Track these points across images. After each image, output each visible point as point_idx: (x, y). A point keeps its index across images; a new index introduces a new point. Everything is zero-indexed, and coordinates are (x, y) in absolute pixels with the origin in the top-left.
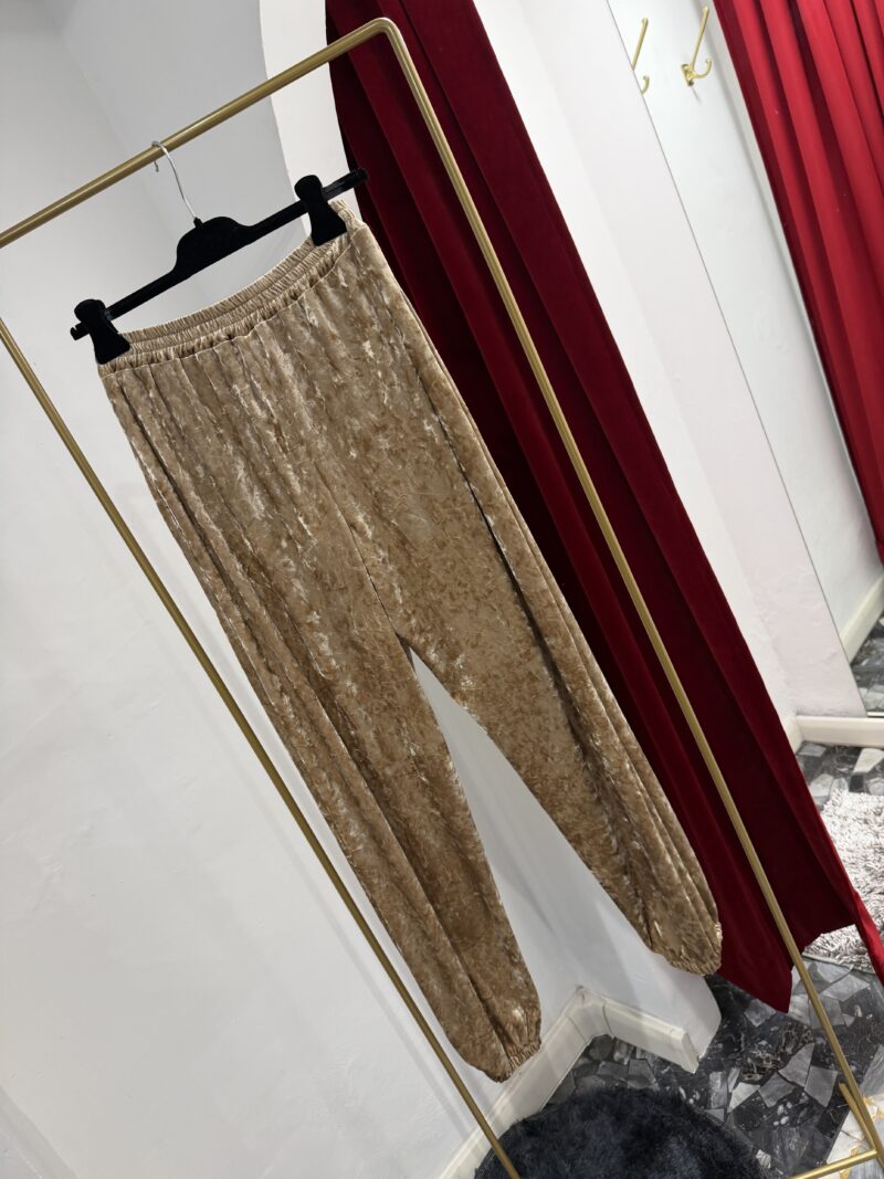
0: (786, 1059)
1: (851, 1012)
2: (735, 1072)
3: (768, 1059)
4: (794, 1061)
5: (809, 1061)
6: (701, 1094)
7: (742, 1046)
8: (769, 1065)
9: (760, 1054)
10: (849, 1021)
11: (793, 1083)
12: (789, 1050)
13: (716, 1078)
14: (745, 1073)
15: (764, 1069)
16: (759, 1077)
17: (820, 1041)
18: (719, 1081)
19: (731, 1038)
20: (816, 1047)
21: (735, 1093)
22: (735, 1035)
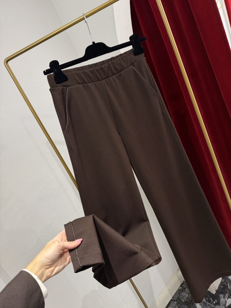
2: (227, 295)
6: (217, 301)
7: (229, 287)
13: (221, 296)
14: (230, 295)
18: (222, 297)
19: (225, 285)
21: (228, 301)
22: (226, 283)
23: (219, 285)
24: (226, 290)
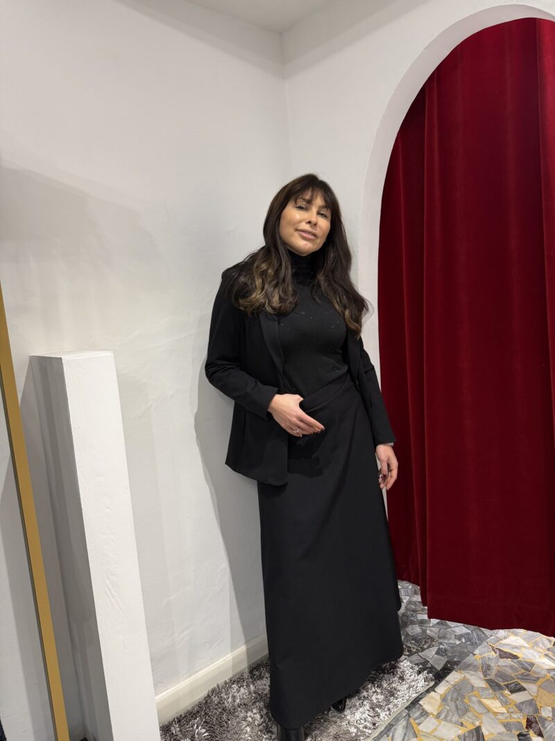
0: (423, 650)
1: (460, 639)
3: (414, 648)
4: (426, 651)
5: (434, 652)
8: (415, 650)
10: (458, 642)
11: (424, 659)
12: (425, 647)
17: (441, 646)
20: (439, 649)
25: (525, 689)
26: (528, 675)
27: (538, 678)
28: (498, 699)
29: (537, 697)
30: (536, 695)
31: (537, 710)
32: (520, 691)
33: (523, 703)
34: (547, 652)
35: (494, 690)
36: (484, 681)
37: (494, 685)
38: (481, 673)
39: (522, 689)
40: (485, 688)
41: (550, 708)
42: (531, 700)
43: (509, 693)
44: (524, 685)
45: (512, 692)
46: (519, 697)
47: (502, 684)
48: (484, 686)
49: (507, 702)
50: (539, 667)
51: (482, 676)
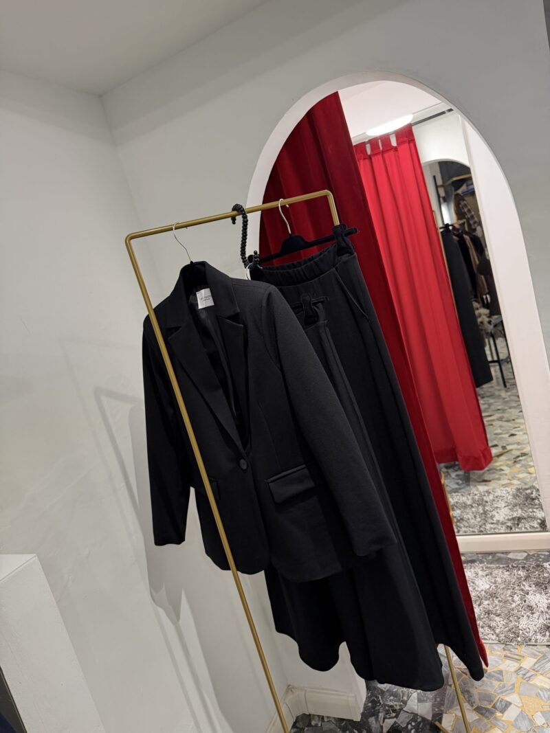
0: (405, 703)
2: (381, 715)
3: (396, 705)
4: (409, 703)
5: (416, 701)
6: (367, 730)
7: (381, 701)
8: (398, 708)
9: (391, 704)
11: (412, 713)
12: (405, 698)
13: (372, 720)
14: (387, 714)
15: (396, 710)
16: (394, 715)
18: (374, 722)
19: (374, 700)
21: (384, 725)
22: (376, 697)
23: (365, 704)
24: (377, 708)
25: (510, 704)
26: (504, 686)
27: (513, 685)
28: (495, 726)
29: (523, 706)
30: (520, 705)
31: (531, 721)
32: (508, 707)
33: (516, 720)
34: (505, 653)
35: (486, 717)
36: (474, 712)
37: (484, 711)
38: (467, 704)
39: (508, 704)
40: (478, 721)
41: (539, 713)
42: (521, 712)
43: (501, 714)
44: (507, 699)
45: (503, 711)
46: (511, 714)
47: (490, 707)
48: (477, 717)
49: (504, 725)
50: (507, 672)
51: (469, 707)
